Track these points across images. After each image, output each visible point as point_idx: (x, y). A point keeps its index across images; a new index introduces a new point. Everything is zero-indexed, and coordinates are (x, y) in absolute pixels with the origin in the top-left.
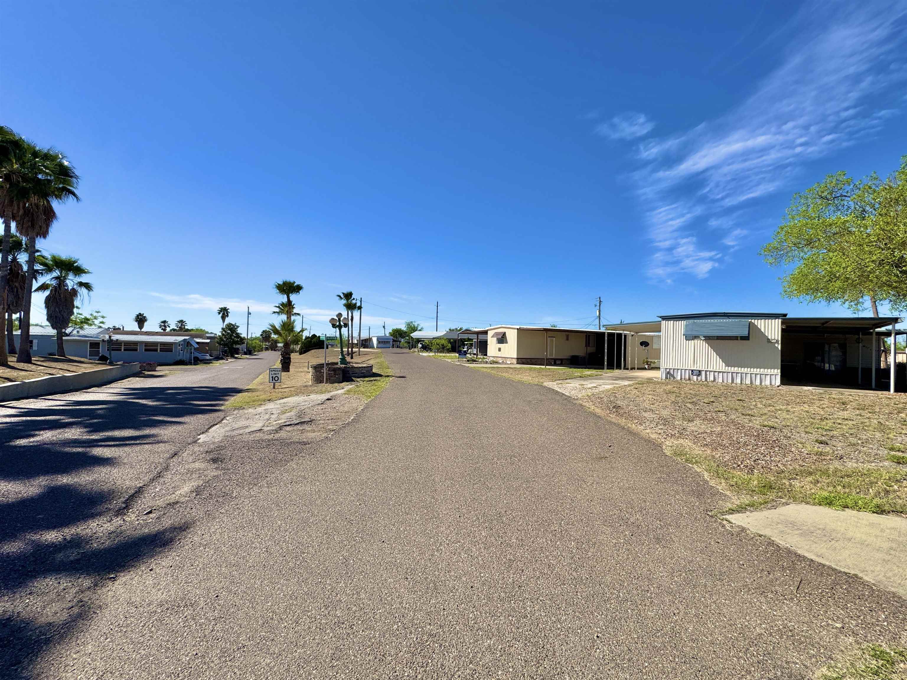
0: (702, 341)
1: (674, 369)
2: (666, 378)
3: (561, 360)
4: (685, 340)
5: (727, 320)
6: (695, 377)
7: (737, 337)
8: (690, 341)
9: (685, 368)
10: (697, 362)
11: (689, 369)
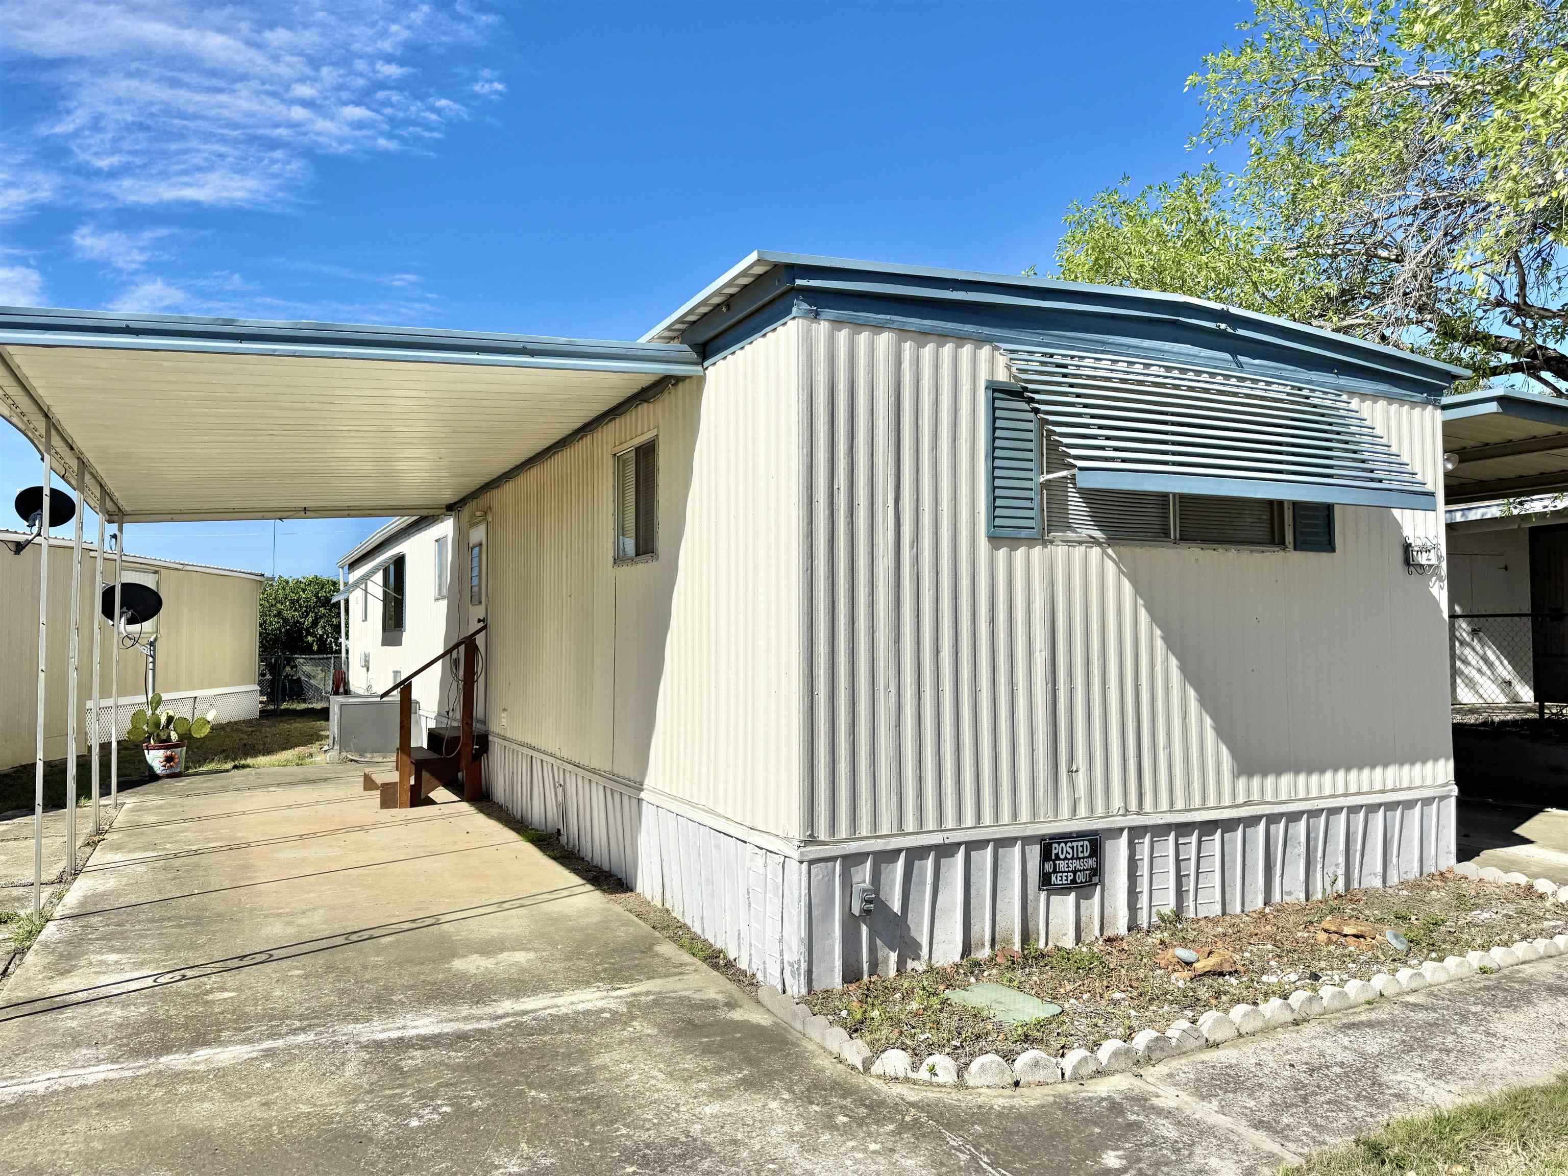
0: (1095, 552)
1: (912, 857)
4: (983, 544)
6: (1064, 909)
8: (1020, 553)
9: (999, 833)
10: (1071, 759)
11: (1029, 832)
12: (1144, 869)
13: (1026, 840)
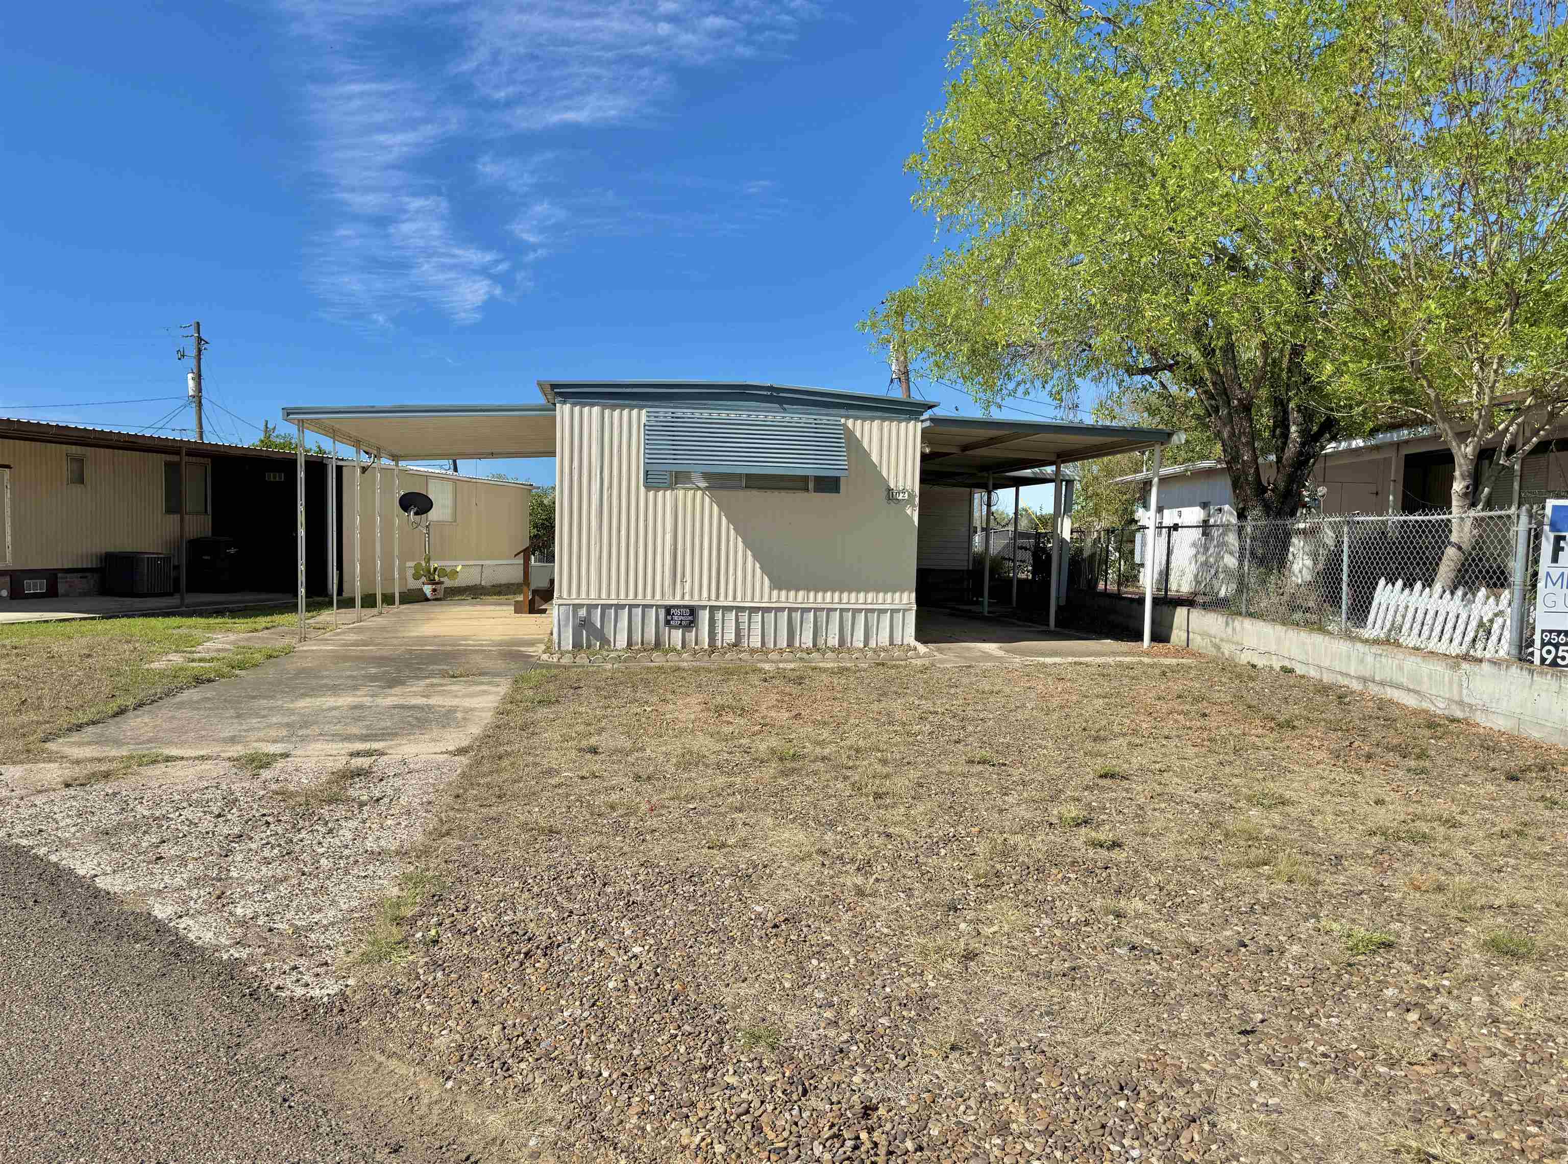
0: (699, 493)
1: (605, 607)
2: (577, 645)
3: (52, 577)
4: (642, 489)
5: (779, 417)
6: (677, 634)
7: (805, 478)
8: (660, 493)
9: (644, 602)
10: (683, 575)
11: (659, 603)
12: (719, 624)
13: (658, 607)
